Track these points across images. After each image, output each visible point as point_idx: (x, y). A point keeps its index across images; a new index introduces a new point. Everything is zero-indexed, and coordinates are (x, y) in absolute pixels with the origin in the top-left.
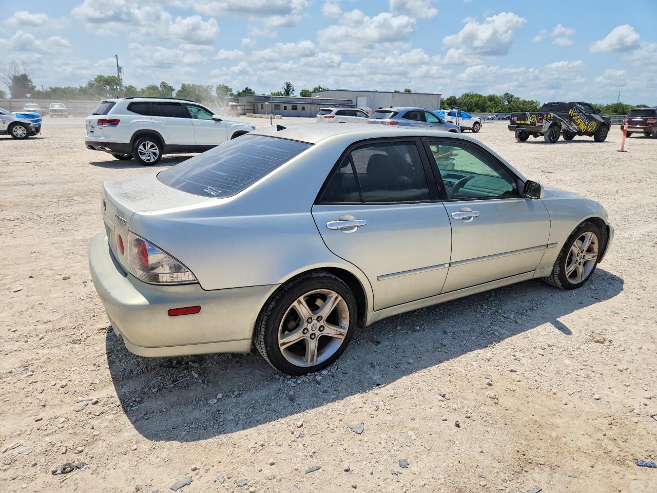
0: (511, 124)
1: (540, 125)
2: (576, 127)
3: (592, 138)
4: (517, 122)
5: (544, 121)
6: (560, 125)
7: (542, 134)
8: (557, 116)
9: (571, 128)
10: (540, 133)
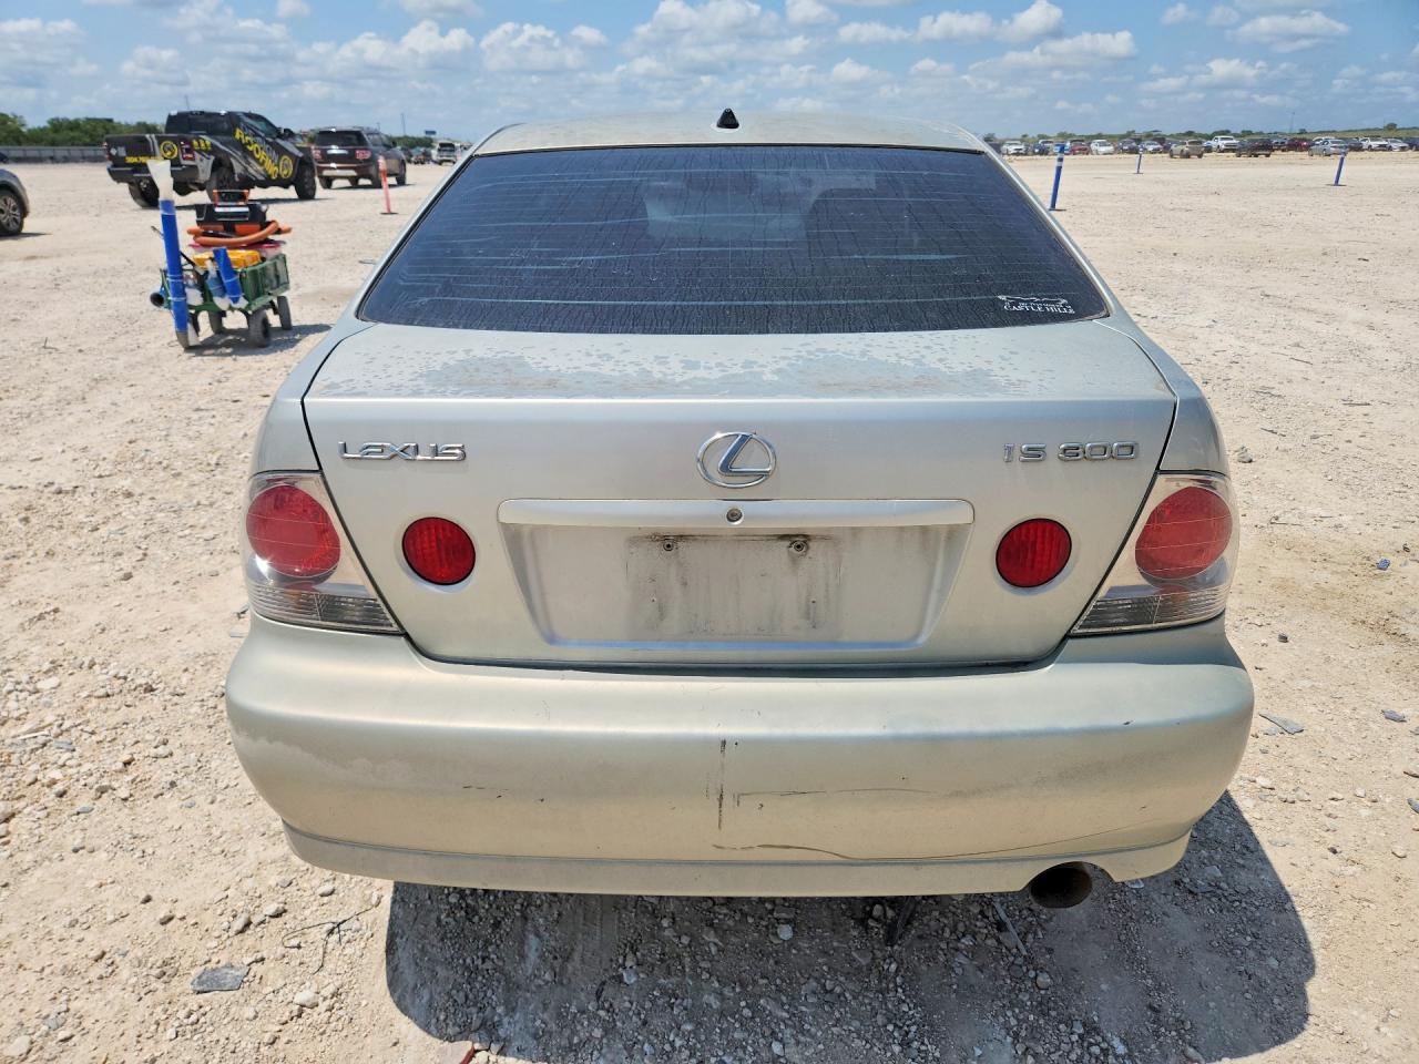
0: (115, 166)
1: (191, 166)
2: (260, 168)
3: (291, 192)
4: (131, 160)
5: (198, 156)
6: (228, 164)
7: (201, 188)
8: (218, 144)
9: (250, 170)
10: (196, 184)
